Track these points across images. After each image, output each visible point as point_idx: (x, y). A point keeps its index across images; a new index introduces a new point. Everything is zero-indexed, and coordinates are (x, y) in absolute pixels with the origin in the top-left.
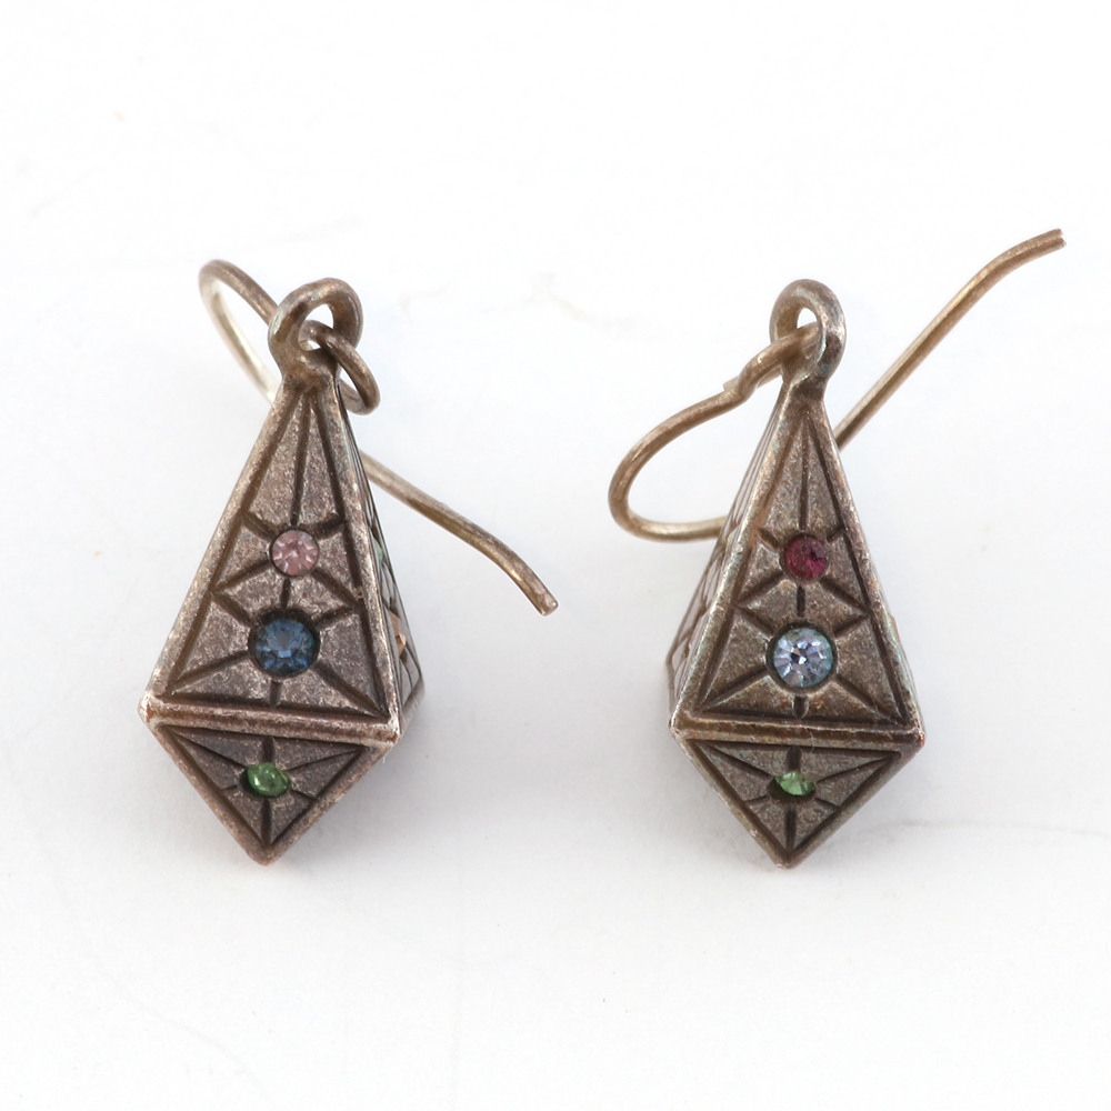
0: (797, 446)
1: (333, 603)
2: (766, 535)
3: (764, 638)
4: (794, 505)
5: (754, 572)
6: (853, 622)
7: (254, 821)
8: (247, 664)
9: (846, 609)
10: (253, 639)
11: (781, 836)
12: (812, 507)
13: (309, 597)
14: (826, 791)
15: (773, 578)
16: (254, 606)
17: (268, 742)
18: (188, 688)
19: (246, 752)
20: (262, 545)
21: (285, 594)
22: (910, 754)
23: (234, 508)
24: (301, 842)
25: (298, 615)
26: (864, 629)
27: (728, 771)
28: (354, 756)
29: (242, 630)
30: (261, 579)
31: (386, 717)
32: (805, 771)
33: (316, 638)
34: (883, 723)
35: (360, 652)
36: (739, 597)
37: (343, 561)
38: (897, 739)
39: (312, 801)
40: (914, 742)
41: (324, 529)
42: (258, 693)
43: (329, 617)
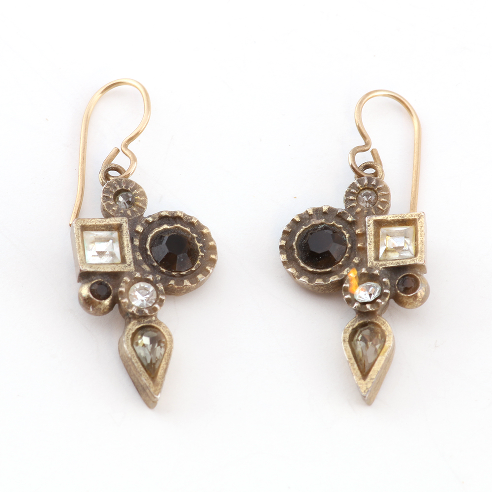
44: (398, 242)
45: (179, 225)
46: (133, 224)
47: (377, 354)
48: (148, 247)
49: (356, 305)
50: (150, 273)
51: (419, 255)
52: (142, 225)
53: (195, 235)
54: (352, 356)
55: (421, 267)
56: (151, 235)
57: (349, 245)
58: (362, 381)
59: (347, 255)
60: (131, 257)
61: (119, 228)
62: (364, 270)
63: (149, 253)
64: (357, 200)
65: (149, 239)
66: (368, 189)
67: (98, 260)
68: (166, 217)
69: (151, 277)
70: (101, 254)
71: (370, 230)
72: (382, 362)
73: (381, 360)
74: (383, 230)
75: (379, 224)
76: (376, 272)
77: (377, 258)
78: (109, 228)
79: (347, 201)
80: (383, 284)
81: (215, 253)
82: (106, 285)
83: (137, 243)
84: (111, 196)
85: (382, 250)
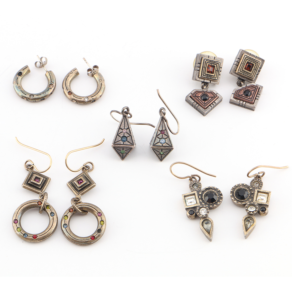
0: (162, 122)
1: (128, 135)
2: (159, 130)
3: (159, 139)
4: (162, 127)
5: (158, 134)
6: (167, 138)
7: (122, 156)
8: (121, 141)
9: (166, 137)
10: (121, 139)
11: (161, 158)
12: (163, 128)
13: (126, 135)
14: (165, 153)
15: (160, 134)
16: (121, 136)
17: (123, 148)
18: (116, 143)
19: (121, 149)
20: (122, 130)
21: (124, 135)
22: (172, 150)
23: (119, 127)
24: (126, 158)
25: (125, 136)
26: (168, 138)
27: (156, 152)
28: (131, 149)
29: (120, 138)
30: (122, 133)
31: (134, 145)
32: (163, 152)
33: (127, 138)
34: (170, 147)
35: (131, 140)
36: (157, 136)
37: (129, 132)
38: (171, 148)
39: (127, 154)
40: (173, 149)
41: (127, 129)
42: (122, 144)
43: (128, 137)
44: (262, 197)
45: (211, 190)
46: (198, 192)
47: (251, 226)
48: (203, 198)
49: (248, 211)
50: (204, 205)
51: (268, 202)
52: (201, 192)
53: (215, 192)
54: (244, 224)
55: (267, 206)
56: (204, 194)
57: (249, 195)
58: (245, 232)
59: (248, 198)
60: (199, 202)
61: (194, 194)
62: (252, 203)
63: (204, 199)
64: (254, 184)
65: (203, 195)
66: (257, 182)
67: (190, 204)
68: (207, 188)
69: (205, 206)
70: (191, 202)
71: (256, 193)
72: (252, 228)
73: (252, 227)
74: (259, 194)
75: (258, 192)
76: (255, 204)
77: (256, 200)
78: (191, 195)
79: (251, 183)
80: (256, 208)
81: (222, 196)
82: (193, 211)
83: (200, 197)
84: (192, 186)
85: (257, 199)
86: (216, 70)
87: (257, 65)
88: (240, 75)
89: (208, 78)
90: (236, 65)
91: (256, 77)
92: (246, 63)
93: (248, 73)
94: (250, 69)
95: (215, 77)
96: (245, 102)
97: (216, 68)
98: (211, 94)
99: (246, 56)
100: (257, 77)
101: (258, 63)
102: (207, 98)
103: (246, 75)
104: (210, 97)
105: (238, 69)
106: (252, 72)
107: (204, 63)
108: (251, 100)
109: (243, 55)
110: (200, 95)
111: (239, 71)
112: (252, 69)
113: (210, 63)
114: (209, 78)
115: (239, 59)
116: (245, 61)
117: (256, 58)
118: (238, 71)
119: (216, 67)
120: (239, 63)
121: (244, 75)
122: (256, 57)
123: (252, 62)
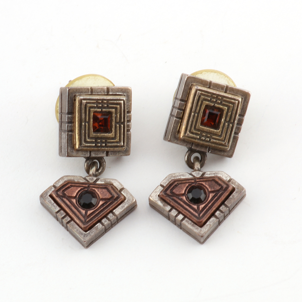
86: (116, 122)
87: (233, 110)
88: (192, 143)
89: (98, 147)
90: (177, 117)
91: (233, 141)
92: (202, 110)
93: (210, 133)
94: (215, 124)
95: (117, 140)
96: (183, 215)
97: (116, 118)
98: (104, 190)
99: (200, 90)
100: (236, 139)
101: (233, 104)
102: (94, 201)
103: (207, 141)
104: (102, 199)
105: (184, 127)
106: (220, 129)
107: (83, 111)
108: (199, 215)
109: (191, 89)
110: (75, 192)
111: (188, 132)
112: (220, 122)
113: (99, 108)
114: (103, 147)
115: (181, 100)
116: (199, 104)
117: (226, 92)
118: (185, 132)
119: (116, 113)
120: (184, 111)
121: (203, 140)
122: (227, 89)
123: (218, 103)
